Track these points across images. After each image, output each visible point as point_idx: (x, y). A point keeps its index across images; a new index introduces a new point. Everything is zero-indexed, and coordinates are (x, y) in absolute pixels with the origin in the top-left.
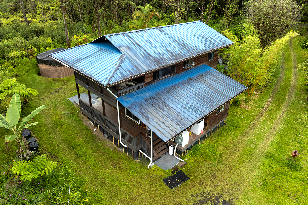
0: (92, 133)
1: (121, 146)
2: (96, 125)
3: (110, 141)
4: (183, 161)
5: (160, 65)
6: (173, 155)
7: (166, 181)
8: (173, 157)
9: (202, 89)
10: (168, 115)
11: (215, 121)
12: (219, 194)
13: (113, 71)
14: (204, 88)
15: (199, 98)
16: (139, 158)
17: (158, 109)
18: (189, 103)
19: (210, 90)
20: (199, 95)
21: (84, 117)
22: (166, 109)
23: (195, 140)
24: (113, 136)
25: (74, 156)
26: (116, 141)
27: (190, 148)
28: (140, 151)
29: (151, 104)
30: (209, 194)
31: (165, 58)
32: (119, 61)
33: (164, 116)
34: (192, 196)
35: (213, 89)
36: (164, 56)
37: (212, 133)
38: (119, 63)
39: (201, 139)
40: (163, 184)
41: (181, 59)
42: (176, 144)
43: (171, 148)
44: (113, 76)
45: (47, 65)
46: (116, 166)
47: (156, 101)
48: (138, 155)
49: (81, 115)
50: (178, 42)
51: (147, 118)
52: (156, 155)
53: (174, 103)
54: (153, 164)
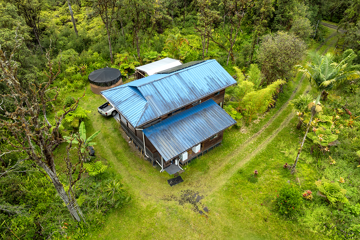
0: (128, 145)
1: (145, 156)
2: (131, 139)
3: (139, 152)
4: (183, 170)
5: (171, 110)
6: (178, 165)
7: (169, 181)
8: (177, 166)
9: (201, 123)
10: (172, 143)
11: (210, 144)
12: (197, 192)
13: (140, 117)
14: (203, 122)
15: (196, 131)
16: (156, 165)
17: (167, 139)
18: (188, 134)
19: (206, 124)
20: (197, 129)
21: (123, 131)
22: (172, 139)
23: (193, 157)
24: (141, 149)
25: (116, 160)
26: (143, 152)
27: (189, 162)
28: (156, 161)
29: (163, 135)
30: (191, 191)
31: (176, 103)
32: (144, 109)
33: (169, 144)
34: (182, 191)
35: (209, 123)
36: (175, 102)
37: (208, 151)
38: (145, 110)
39: (198, 156)
40: (167, 182)
41: (187, 103)
42: (180, 159)
43: (176, 161)
44: (140, 120)
45: (96, 85)
46: (142, 169)
47: (167, 133)
48: (155, 163)
49: (121, 130)
50: (189, 87)
51: (158, 145)
52: (165, 165)
53: (178, 135)
54: (164, 170)
